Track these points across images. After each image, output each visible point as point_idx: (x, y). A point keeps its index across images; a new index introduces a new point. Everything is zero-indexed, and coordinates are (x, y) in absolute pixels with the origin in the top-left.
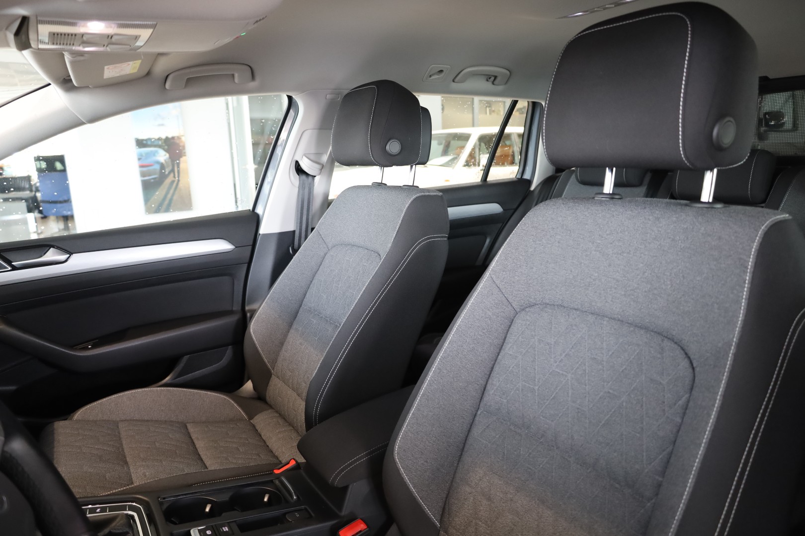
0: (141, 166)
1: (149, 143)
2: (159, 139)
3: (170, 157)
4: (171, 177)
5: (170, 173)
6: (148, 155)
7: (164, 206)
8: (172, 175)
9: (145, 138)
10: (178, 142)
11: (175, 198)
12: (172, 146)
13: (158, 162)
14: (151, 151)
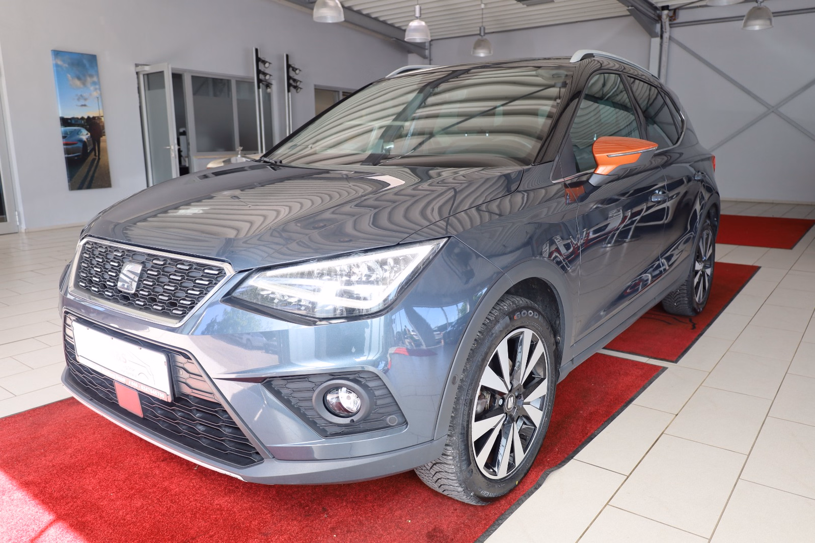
0: (65, 144)
1: (73, 122)
2: (82, 118)
3: (91, 136)
4: (92, 156)
5: (91, 151)
6: (72, 132)
7: (86, 183)
8: (93, 153)
9: (70, 117)
10: (98, 122)
11: (96, 175)
12: (94, 126)
13: (81, 141)
14: (75, 130)
